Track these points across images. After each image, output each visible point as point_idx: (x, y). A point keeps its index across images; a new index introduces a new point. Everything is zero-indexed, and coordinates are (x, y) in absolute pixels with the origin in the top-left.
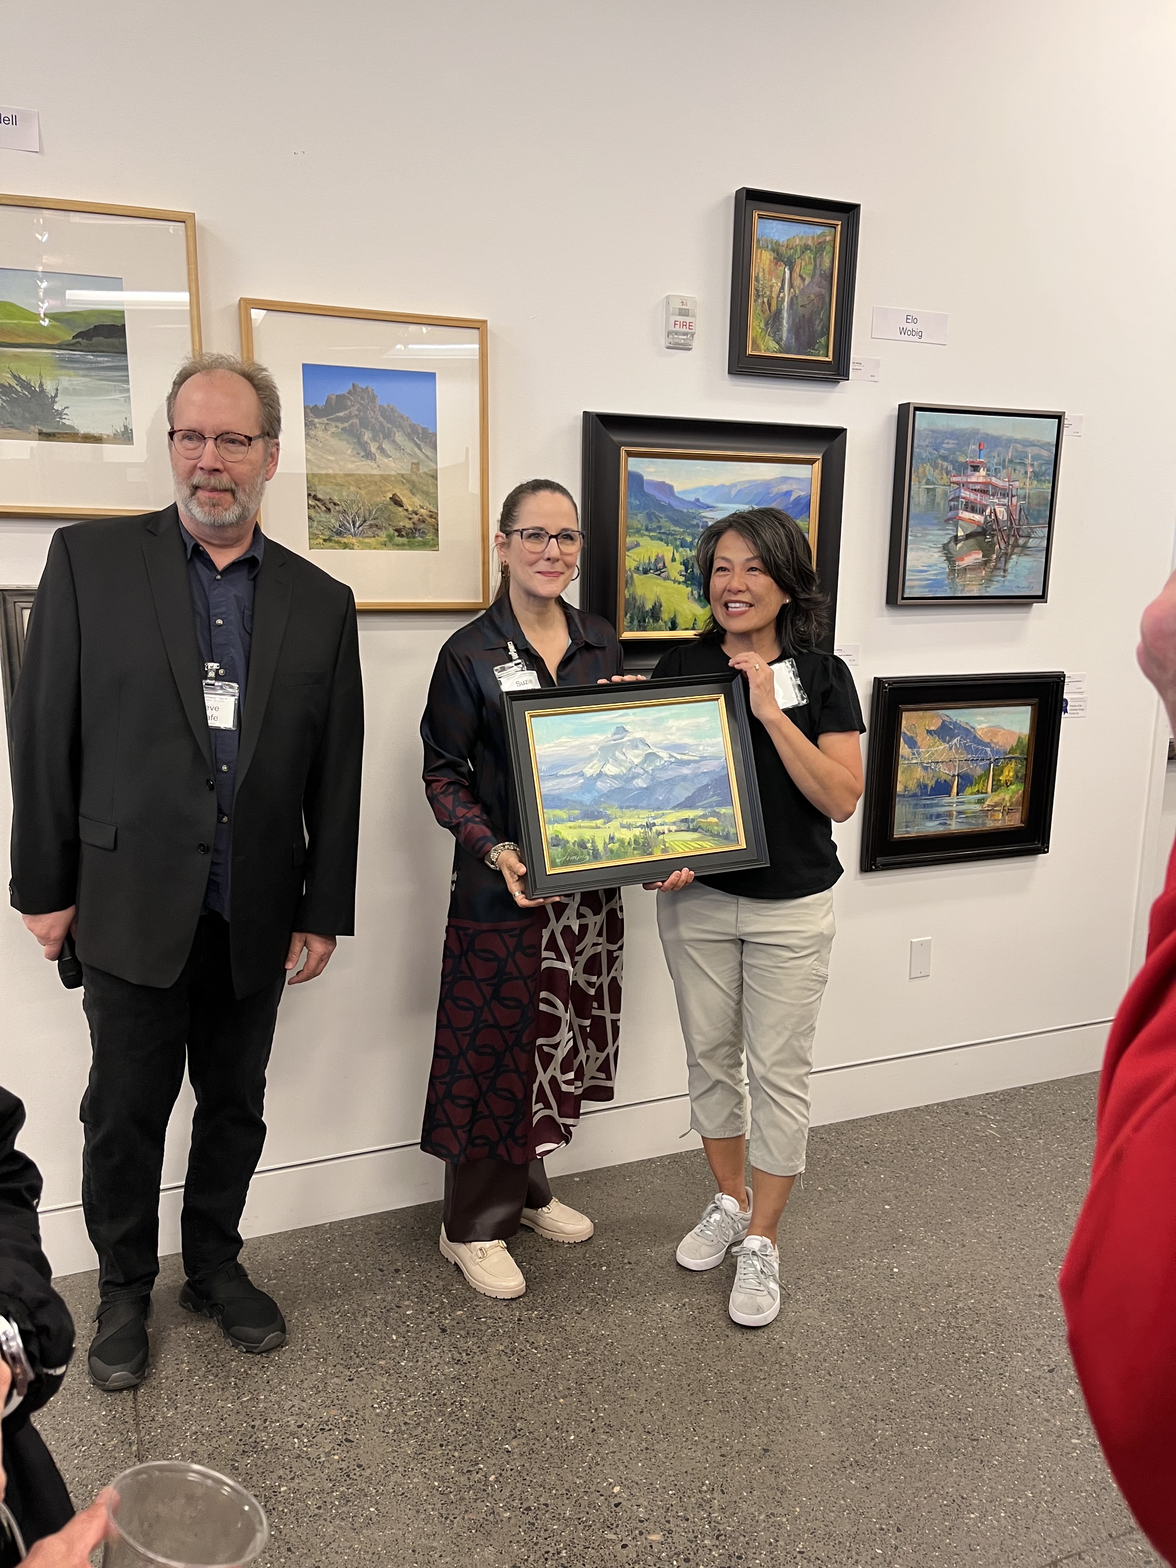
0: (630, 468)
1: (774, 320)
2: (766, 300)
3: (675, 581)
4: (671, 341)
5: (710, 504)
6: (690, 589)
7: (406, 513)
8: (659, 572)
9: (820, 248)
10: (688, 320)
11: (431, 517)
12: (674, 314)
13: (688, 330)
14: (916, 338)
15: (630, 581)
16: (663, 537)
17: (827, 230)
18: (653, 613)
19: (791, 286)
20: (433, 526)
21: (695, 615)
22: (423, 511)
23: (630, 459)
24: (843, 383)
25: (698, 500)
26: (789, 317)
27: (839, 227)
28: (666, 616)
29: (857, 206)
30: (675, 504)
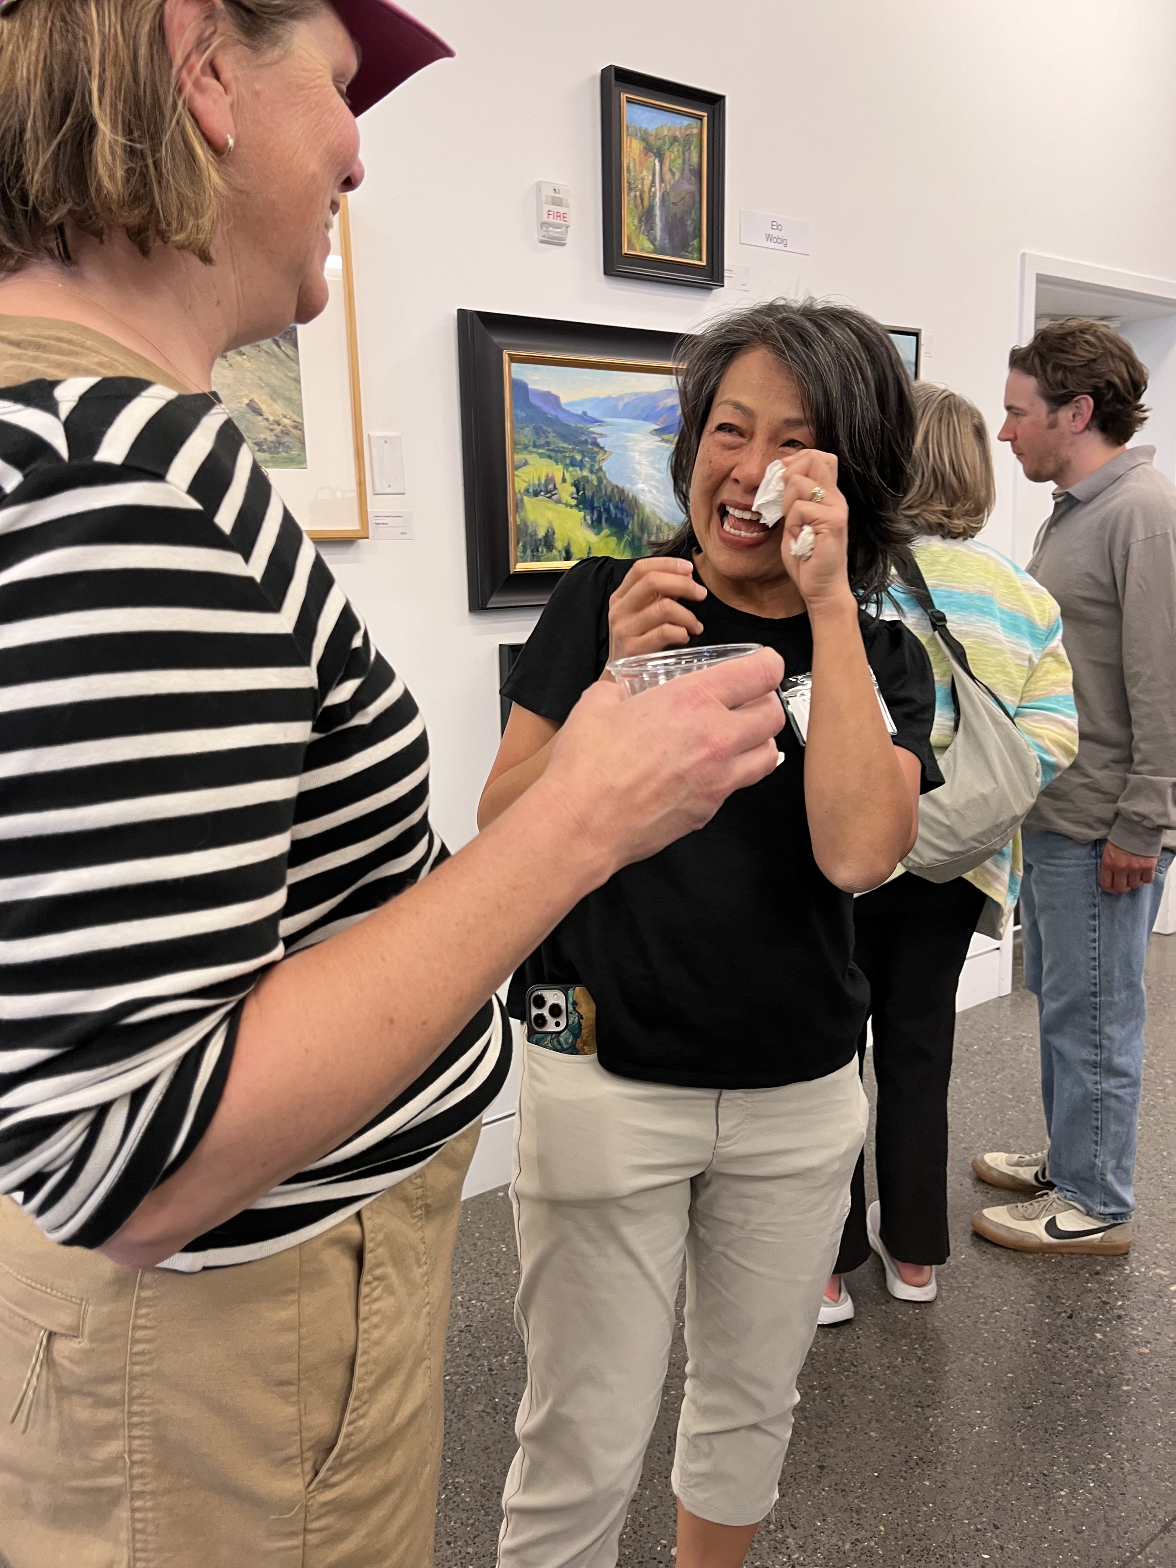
0: (513, 376)
1: (647, 217)
2: (638, 194)
3: (567, 505)
4: (545, 234)
5: (599, 418)
6: (582, 514)
7: (264, 423)
8: (549, 495)
9: (686, 143)
10: (562, 210)
11: (296, 428)
12: (547, 203)
13: (562, 222)
14: (781, 246)
15: (520, 506)
16: (553, 454)
17: (694, 122)
18: (546, 541)
19: (662, 180)
20: (299, 439)
21: (589, 543)
22: (286, 421)
23: (513, 364)
24: (717, 291)
25: (585, 413)
26: (662, 215)
27: (705, 120)
28: (559, 545)
29: (722, 98)
30: (562, 417)
